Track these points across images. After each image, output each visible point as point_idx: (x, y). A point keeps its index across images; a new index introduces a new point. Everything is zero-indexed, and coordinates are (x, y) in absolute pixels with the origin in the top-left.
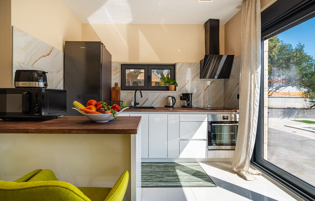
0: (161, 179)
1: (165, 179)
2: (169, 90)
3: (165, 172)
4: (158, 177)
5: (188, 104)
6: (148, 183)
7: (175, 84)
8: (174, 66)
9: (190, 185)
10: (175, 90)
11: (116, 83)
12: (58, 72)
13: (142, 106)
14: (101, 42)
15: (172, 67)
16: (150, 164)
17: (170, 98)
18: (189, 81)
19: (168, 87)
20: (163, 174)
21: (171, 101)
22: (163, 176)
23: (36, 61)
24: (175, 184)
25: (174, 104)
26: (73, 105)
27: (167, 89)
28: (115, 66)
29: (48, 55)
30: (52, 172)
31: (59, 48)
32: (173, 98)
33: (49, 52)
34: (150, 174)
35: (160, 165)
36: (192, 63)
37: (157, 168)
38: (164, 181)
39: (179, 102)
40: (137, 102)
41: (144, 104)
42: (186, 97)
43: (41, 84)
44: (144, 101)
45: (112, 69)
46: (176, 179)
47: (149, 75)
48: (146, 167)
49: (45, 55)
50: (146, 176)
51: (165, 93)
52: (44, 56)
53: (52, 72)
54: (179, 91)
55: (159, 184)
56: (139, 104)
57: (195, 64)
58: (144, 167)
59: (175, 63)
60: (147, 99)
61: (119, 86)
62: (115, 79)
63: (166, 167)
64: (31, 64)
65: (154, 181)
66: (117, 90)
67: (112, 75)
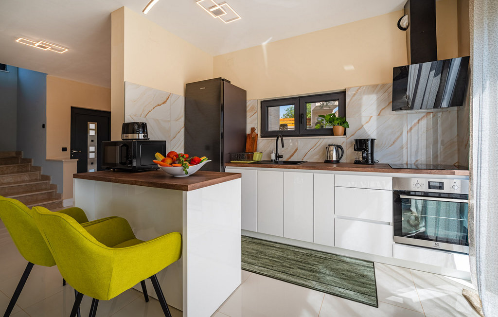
0: (286, 270)
1: (292, 271)
2: (333, 135)
3: (301, 262)
4: (283, 266)
5: (367, 159)
6: (264, 269)
7: (345, 124)
8: (344, 93)
9: (327, 290)
10: (345, 134)
11: (252, 128)
12: (178, 120)
13: (290, 160)
14: (221, 78)
15: (341, 97)
16: (286, 247)
17: (333, 148)
18: (371, 117)
19: (332, 130)
20: (294, 264)
22: (292, 267)
23: (150, 111)
24: (302, 282)
25: (339, 158)
26: (154, 156)
27: (331, 132)
28: (251, 105)
29: (165, 102)
30: (125, 221)
31: (180, 93)
32: (338, 147)
33: (165, 100)
34: (275, 259)
35: (300, 251)
36: (377, 85)
37: (293, 254)
38: (289, 273)
39: (350, 154)
40: (280, 153)
41: (292, 157)
42: (362, 145)
43: (141, 136)
44: (293, 152)
46: (310, 275)
47: (301, 113)
48: (277, 249)
49: (160, 104)
50: (268, 261)
51: (326, 140)
52: (158, 105)
53: (169, 121)
54: (352, 135)
55: (279, 275)
56: (282, 158)
57: (383, 85)
58: (275, 248)
59: (344, 88)
60: (297, 150)
61: (258, 131)
62: (253, 122)
63: (308, 256)
64: (143, 115)
65: (274, 269)
66: (253, 138)
67: (247, 118)
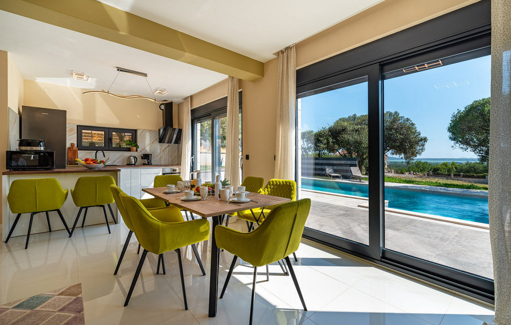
2: (131, 151)
5: (148, 162)
7: (137, 146)
8: (136, 131)
10: (137, 151)
11: (72, 144)
15: (134, 132)
17: (132, 158)
18: (149, 144)
19: (130, 148)
21: (133, 161)
23: (13, 128)
25: (135, 162)
27: (129, 150)
28: (70, 127)
32: (135, 157)
33: (16, 119)
39: (140, 160)
42: (146, 157)
43: (42, 149)
45: (67, 129)
47: (110, 137)
51: (127, 154)
52: (15, 123)
54: (140, 152)
57: (154, 131)
59: (137, 129)
60: (109, 158)
61: (76, 146)
62: (71, 139)
66: (74, 150)
67: (67, 136)
